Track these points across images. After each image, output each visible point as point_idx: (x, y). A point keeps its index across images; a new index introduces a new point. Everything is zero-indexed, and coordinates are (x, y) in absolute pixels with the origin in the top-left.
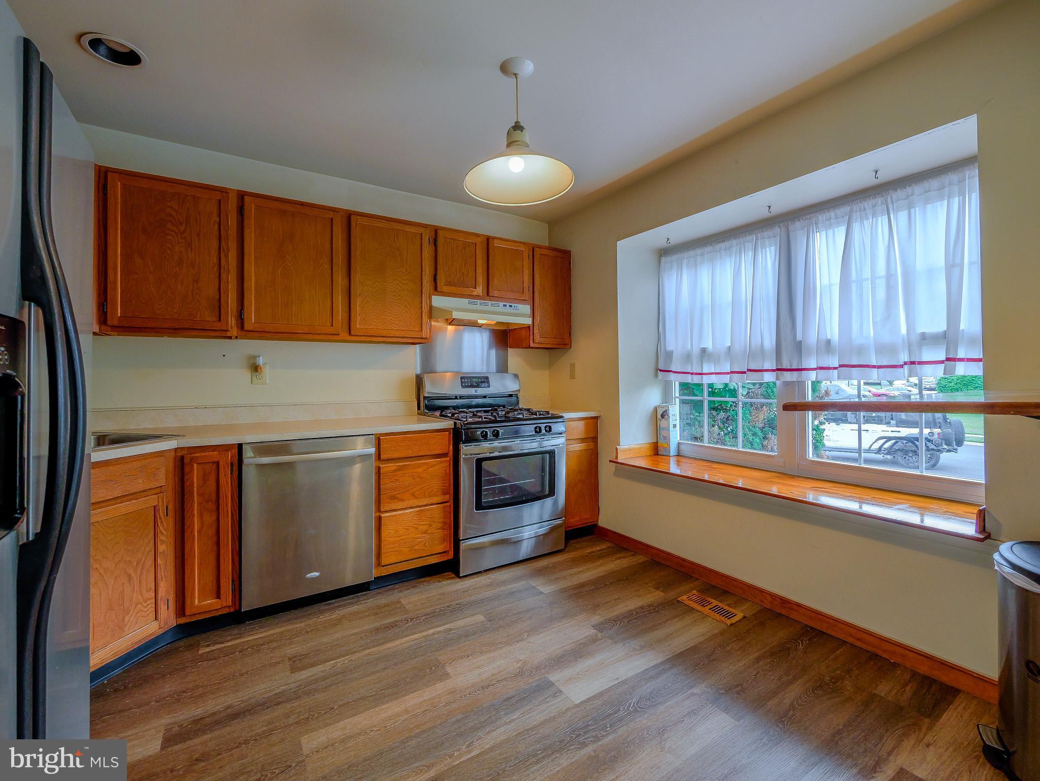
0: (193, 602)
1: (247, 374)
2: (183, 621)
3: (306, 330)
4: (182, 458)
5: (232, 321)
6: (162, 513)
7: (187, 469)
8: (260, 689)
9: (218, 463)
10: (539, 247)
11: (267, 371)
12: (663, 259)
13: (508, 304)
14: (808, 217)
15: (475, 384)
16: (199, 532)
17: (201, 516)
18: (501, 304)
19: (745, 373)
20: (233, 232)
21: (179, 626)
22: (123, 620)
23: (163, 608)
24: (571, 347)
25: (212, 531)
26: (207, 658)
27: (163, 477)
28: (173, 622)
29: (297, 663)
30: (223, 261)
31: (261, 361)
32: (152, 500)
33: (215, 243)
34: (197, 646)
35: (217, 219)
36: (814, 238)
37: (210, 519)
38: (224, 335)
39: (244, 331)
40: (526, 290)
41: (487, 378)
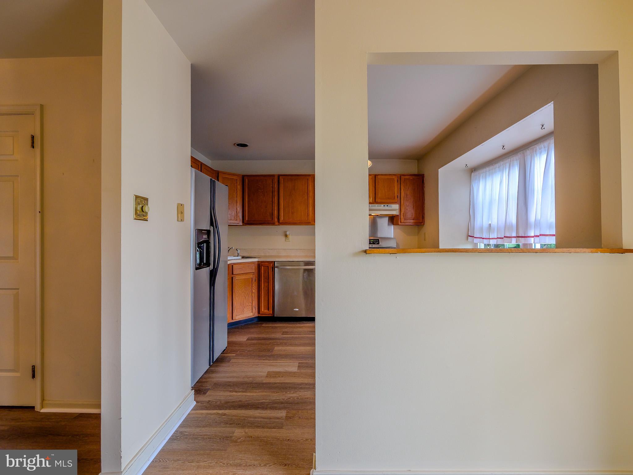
0: (262, 310)
1: (283, 238)
2: (259, 315)
3: (299, 222)
4: (259, 264)
5: (276, 220)
6: (254, 281)
7: (260, 268)
8: (273, 336)
9: (268, 267)
10: (404, 175)
11: (290, 237)
12: (473, 174)
13: (386, 205)
14: (532, 147)
15: (372, 243)
16: (263, 288)
17: (264, 283)
18: (382, 205)
19: (502, 238)
20: (276, 189)
21: (258, 317)
22: (244, 309)
23: (254, 309)
24: (424, 224)
25: (267, 289)
26: (263, 327)
27: (253, 269)
28: (256, 315)
29: (284, 333)
30: (273, 200)
31: (288, 233)
32: (251, 276)
33: (271, 194)
34: (262, 324)
35: (272, 186)
36: (534, 160)
37: (266, 284)
38: (273, 224)
39: (280, 223)
40: (396, 198)
41: (378, 240)
